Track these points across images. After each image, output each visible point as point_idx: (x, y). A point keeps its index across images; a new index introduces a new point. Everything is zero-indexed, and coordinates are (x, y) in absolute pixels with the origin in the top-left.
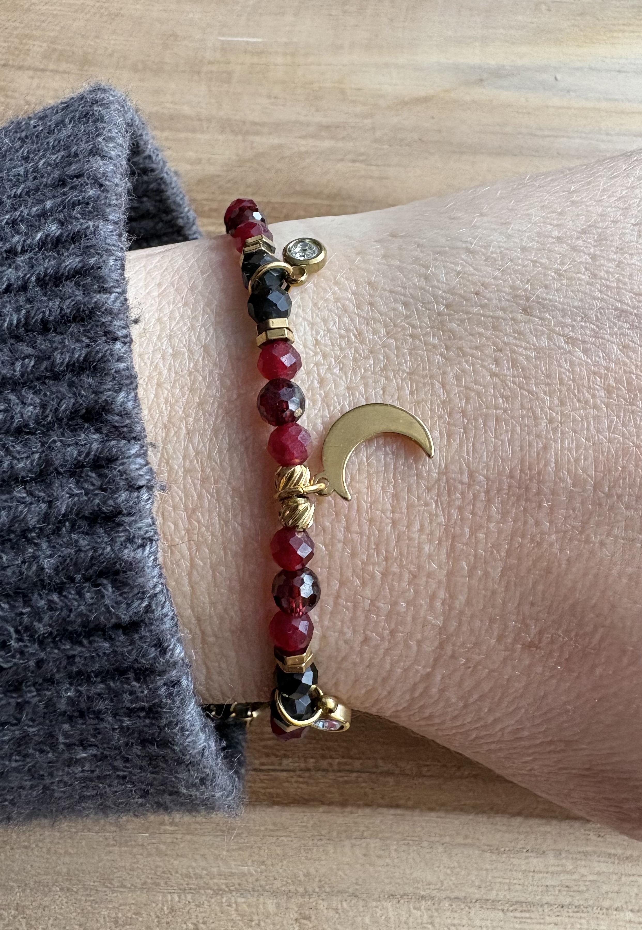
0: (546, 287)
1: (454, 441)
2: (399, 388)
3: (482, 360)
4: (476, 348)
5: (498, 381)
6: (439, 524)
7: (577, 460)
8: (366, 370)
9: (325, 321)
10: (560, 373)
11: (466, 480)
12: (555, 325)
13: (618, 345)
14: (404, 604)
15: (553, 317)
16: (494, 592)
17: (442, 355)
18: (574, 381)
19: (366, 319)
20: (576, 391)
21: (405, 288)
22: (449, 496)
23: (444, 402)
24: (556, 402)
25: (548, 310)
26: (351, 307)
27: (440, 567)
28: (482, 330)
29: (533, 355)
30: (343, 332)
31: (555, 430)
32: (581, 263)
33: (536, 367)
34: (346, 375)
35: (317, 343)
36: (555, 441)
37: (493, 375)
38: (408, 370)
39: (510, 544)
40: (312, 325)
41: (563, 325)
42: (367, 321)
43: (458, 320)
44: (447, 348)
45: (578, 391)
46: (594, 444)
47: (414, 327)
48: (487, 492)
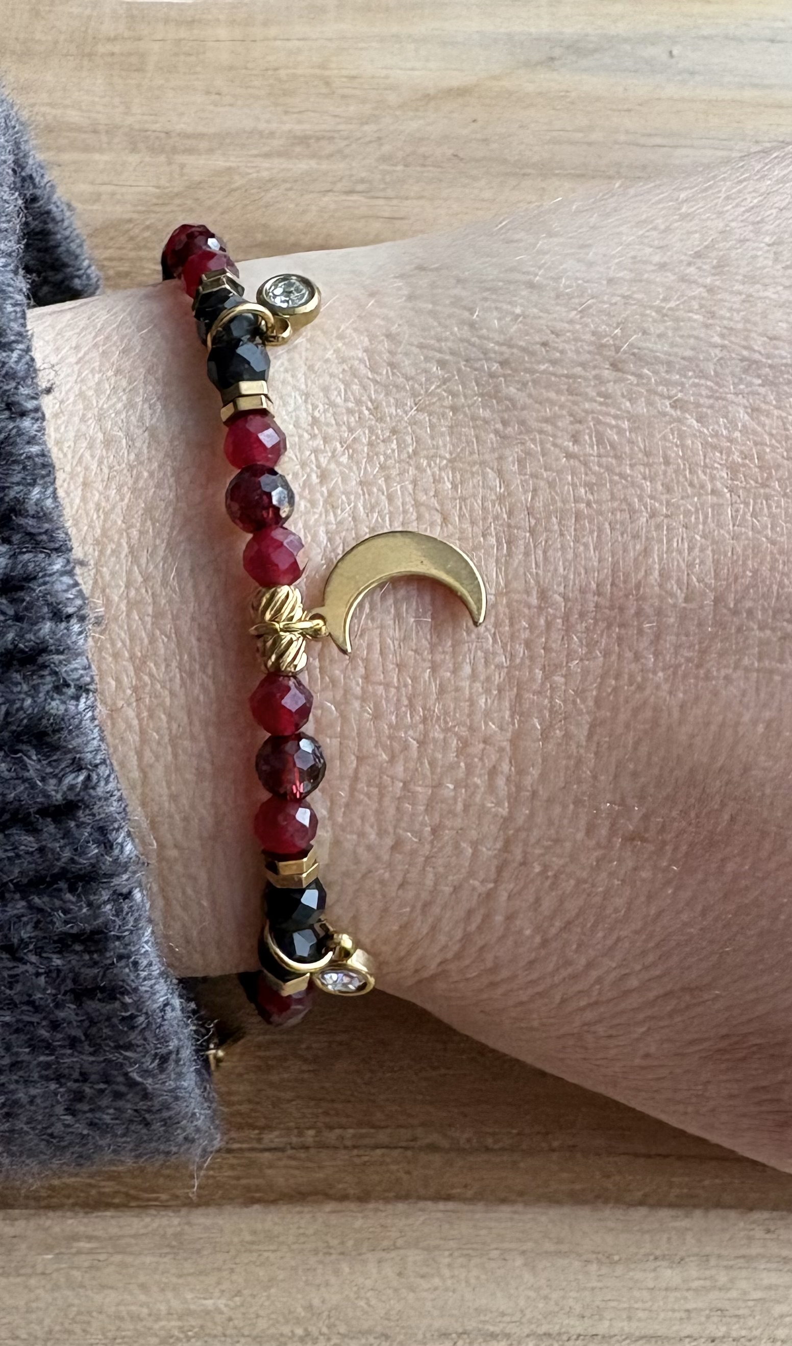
0: (645, 333)
1: (517, 548)
2: (437, 480)
3: (554, 436)
4: (546, 420)
5: (577, 463)
6: (499, 667)
7: (690, 565)
8: (387, 457)
9: (326, 390)
10: (665, 449)
11: (534, 601)
12: (657, 384)
13: (746, 407)
14: (451, 786)
15: (653, 372)
16: (579, 762)
17: (496, 432)
18: (683, 458)
19: (386, 386)
20: (687, 472)
21: (439, 340)
22: (512, 625)
23: (501, 499)
24: (660, 488)
25: (647, 363)
26: (363, 370)
27: (501, 728)
28: (552, 395)
29: (626, 425)
30: (350, 405)
31: (659, 527)
32: (694, 298)
33: (631, 442)
34: (358, 463)
35: (315, 421)
36: (660, 541)
37: (569, 456)
38: (448, 456)
39: (599, 688)
40: (307, 396)
41: (667, 383)
42: (386, 388)
43: (518, 382)
44: (505, 423)
45: (690, 472)
46: (712, 544)
47: (454, 395)
48: (566, 618)
